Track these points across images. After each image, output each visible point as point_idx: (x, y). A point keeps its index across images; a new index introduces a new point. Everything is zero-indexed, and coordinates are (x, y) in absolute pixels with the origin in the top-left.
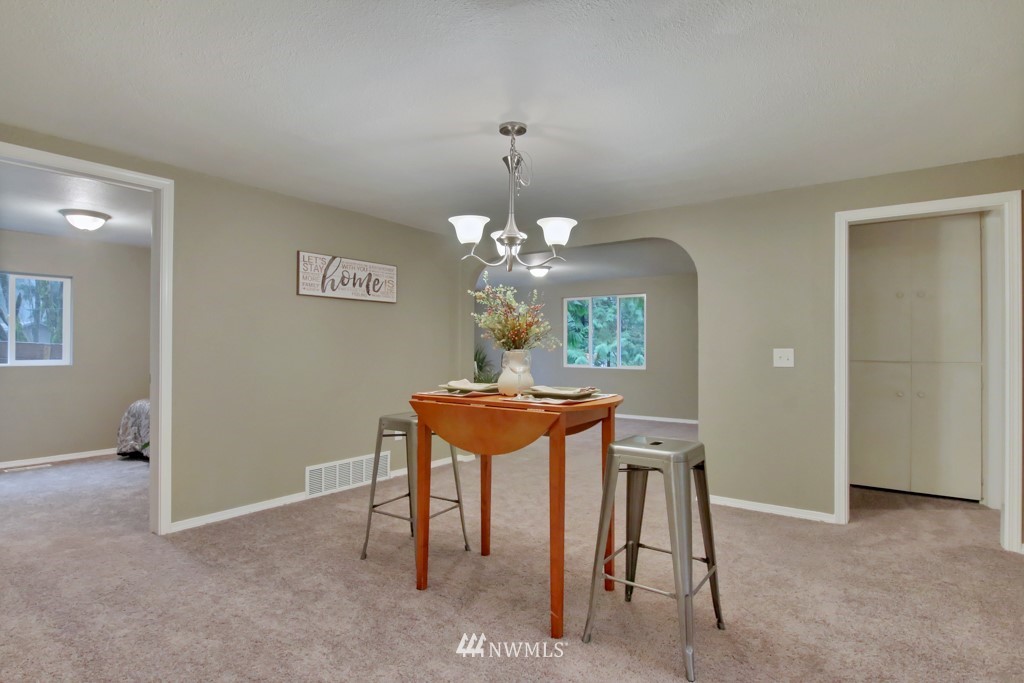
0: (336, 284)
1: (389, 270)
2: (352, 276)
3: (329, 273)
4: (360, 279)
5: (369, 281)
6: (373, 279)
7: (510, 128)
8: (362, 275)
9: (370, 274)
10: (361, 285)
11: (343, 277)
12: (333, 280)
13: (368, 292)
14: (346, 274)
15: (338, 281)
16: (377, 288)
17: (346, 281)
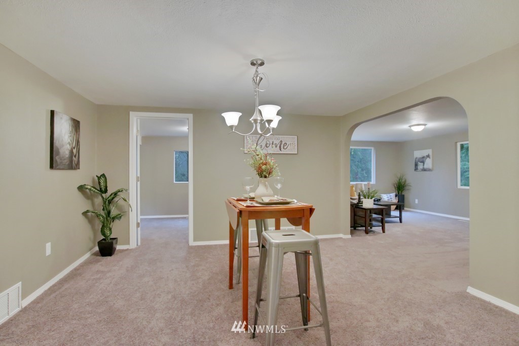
0: (263, 147)
1: (293, 138)
2: (271, 143)
3: (259, 142)
4: (276, 144)
5: (281, 144)
6: (283, 143)
7: (255, 62)
8: (277, 142)
9: (281, 141)
10: (276, 147)
11: (267, 144)
12: (261, 146)
13: (280, 150)
14: (268, 142)
15: (264, 145)
16: (285, 147)
17: (268, 145)
